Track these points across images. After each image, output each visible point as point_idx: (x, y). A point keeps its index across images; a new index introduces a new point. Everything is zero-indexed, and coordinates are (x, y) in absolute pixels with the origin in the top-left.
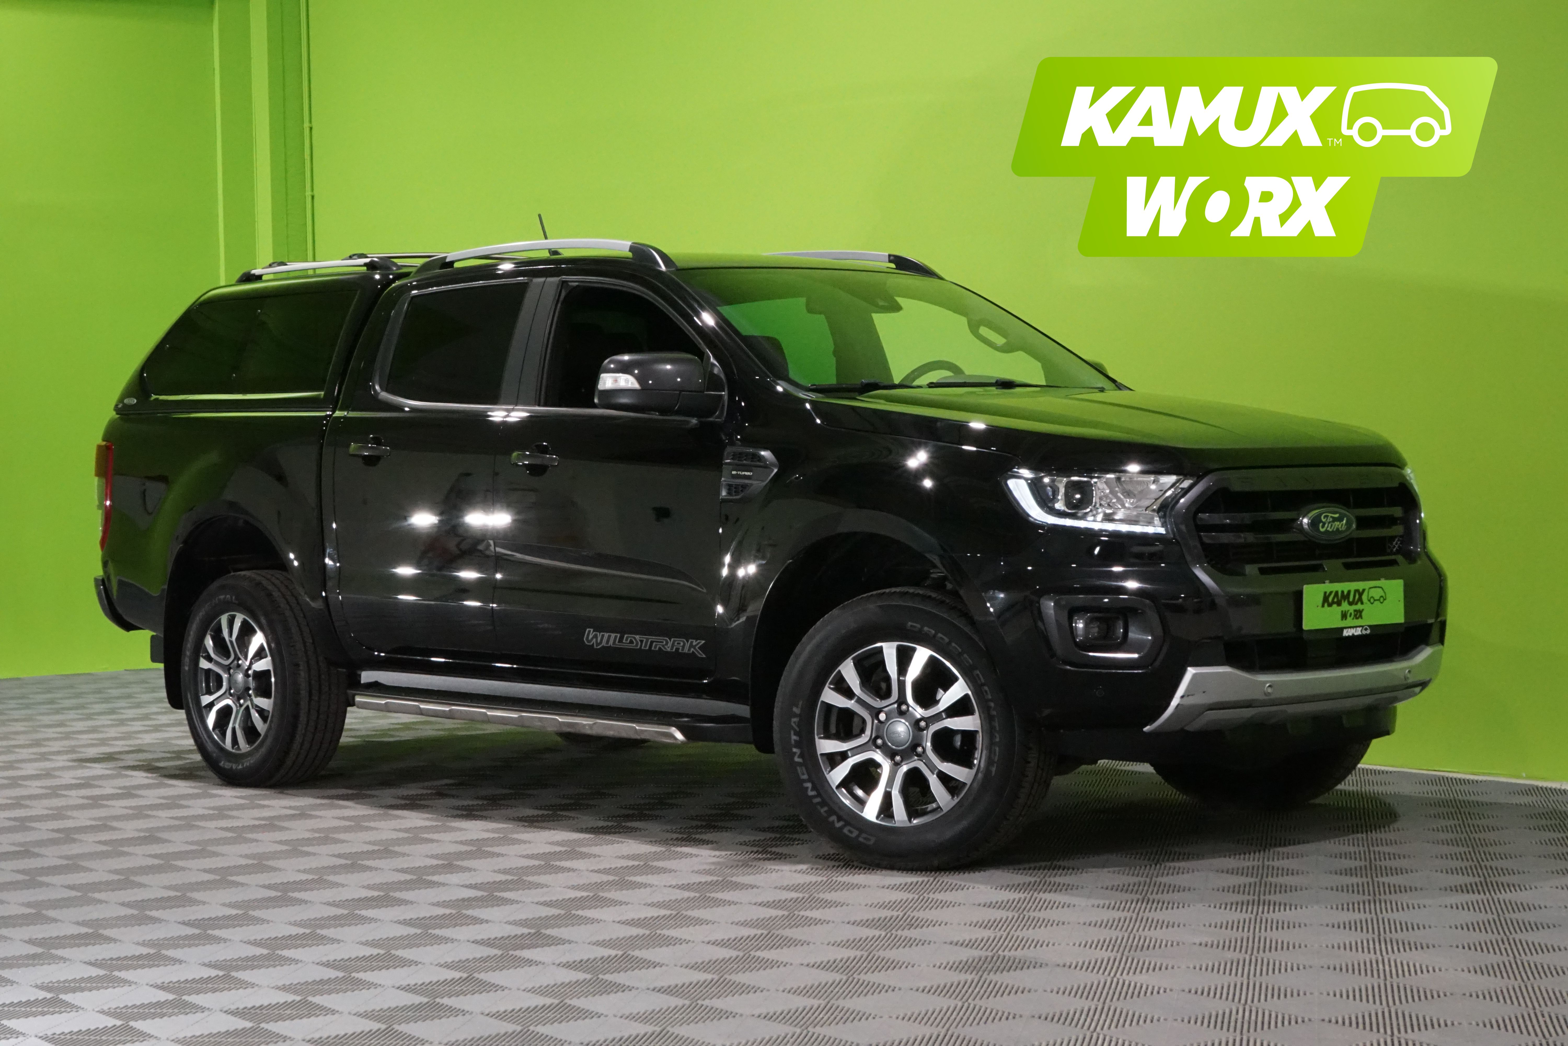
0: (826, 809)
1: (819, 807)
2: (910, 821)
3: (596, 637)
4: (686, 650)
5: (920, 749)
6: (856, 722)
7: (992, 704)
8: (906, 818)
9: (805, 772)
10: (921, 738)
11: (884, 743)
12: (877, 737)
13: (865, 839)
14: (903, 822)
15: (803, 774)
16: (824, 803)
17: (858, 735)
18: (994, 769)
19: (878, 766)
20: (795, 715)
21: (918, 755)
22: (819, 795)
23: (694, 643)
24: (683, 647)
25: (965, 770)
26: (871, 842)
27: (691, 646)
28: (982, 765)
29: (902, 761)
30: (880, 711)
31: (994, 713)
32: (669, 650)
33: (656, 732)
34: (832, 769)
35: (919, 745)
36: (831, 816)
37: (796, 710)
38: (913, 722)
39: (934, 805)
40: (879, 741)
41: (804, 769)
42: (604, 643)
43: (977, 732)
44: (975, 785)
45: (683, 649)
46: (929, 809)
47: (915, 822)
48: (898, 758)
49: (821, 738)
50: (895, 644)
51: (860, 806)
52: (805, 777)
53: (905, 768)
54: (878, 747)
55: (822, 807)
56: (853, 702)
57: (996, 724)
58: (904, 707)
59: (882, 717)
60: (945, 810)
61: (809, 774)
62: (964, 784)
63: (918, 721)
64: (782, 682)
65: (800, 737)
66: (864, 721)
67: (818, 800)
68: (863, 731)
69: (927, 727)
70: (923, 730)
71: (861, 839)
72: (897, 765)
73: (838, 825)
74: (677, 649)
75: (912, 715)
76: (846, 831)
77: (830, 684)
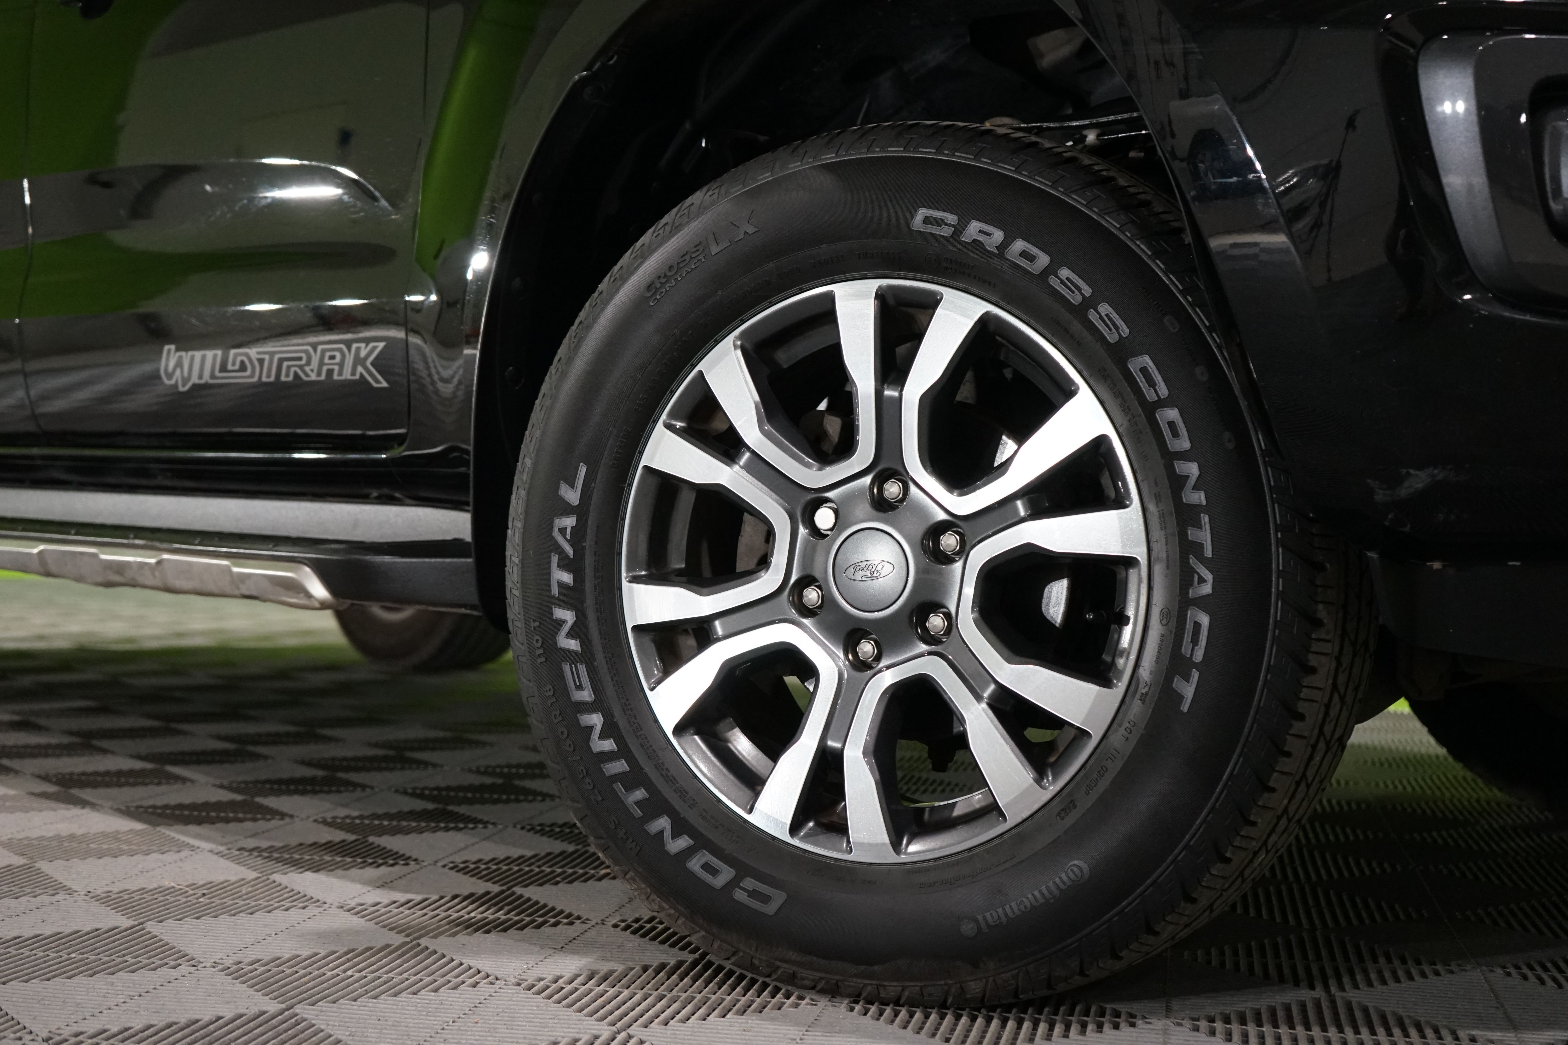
0: (640, 794)
1: (619, 787)
2: (896, 845)
3: (179, 364)
4: (347, 375)
5: (936, 622)
6: (749, 533)
7: (1192, 469)
8: (882, 836)
9: (585, 680)
10: (942, 586)
11: (827, 600)
12: (807, 581)
13: (752, 894)
14: (875, 847)
15: (580, 687)
16: (633, 779)
17: (749, 575)
18: (1188, 690)
19: (808, 671)
20: (567, 509)
21: (929, 639)
22: (623, 752)
23: (363, 354)
24: (341, 365)
25: (1086, 691)
26: (770, 909)
27: (359, 361)
28: (1145, 673)
29: (878, 658)
30: (817, 500)
31: (1199, 498)
32: (313, 377)
33: (270, 578)
34: (667, 672)
35: (935, 606)
36: (657, 816)
37: (572, 496)
38: (919, 530)
39: (977, 799)
40: (812, 595)
41: (582, 669)
42: (195, 379)
43: (1129, 562)
44: (1117, 739)
45: (340, 373)
46: (957, 812)
47: (913, 848)
48: (866, 648)
49: (635, 580)
50: (874, 285)
51: (747, 793)
52: (586, 695)
53: (887, 678)
54: (806, 611)
55: (630, 788)
56: (736, 468)
57: (1204, 536)
58: (892, 489)
59: (824, 518)
60: (1012, 819)
61: (596, 688)
62: (1082, 734)
63: (938, 529)
64: (537, 415)
65: (578, 576)
66: (770, 534)
67: (619, 766)
68: (764, 562)
69: (963, 551)
70: (947, 559)
71: (740, 895)
72: (861, 666)
73: (677, 845)
74: (330, 372)
75: (920, 511)
76: (695, 864)
77: (673, 415)
